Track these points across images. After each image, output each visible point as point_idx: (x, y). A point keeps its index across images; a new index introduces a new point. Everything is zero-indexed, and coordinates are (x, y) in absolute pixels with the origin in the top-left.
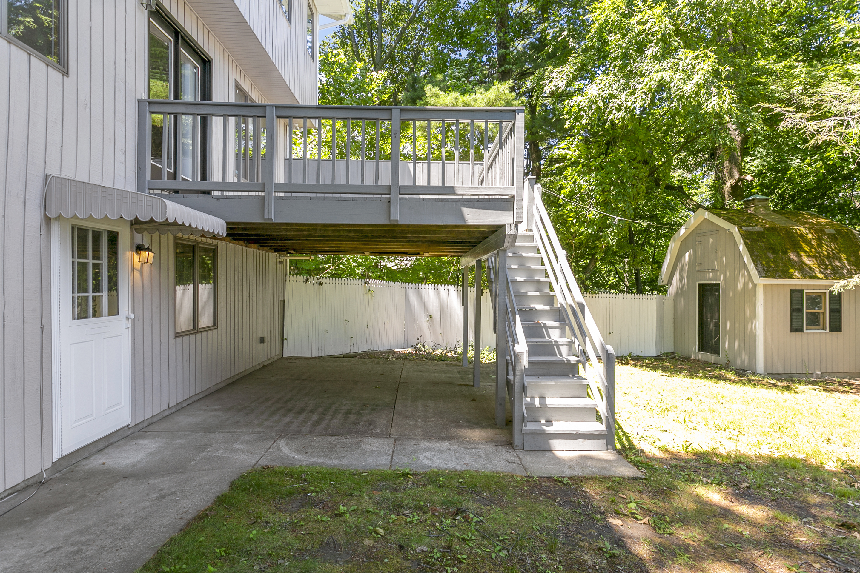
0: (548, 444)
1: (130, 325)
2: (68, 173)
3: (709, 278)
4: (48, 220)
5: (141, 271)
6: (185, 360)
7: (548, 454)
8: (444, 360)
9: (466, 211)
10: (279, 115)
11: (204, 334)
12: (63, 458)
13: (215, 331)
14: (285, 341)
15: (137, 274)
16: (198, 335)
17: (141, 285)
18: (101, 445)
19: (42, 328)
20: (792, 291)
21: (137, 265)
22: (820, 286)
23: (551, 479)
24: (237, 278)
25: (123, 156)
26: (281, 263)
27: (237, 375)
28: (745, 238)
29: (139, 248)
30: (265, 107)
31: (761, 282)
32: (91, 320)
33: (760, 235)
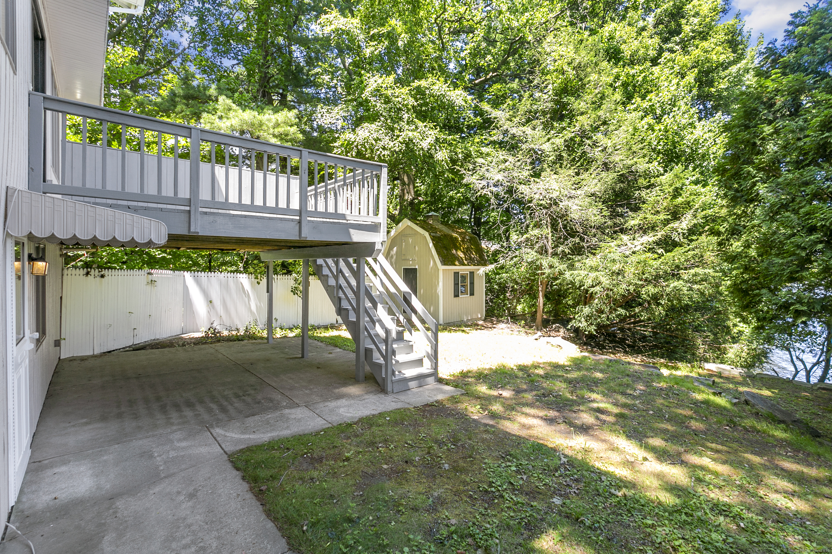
0: (408, 386)
3: (410, 265)
7: (409, 392)
8: (242, 340)
9: (352, 231)
10: (203, 138)
14: (63, 341)
20: (455, 273)
22: (466, 270)
23: (427, 405)
26: (61, 256)
28: (433, 240)
29: (32, 259)
30: (191, 129)
31: (442, 267)
33: (439, 238)
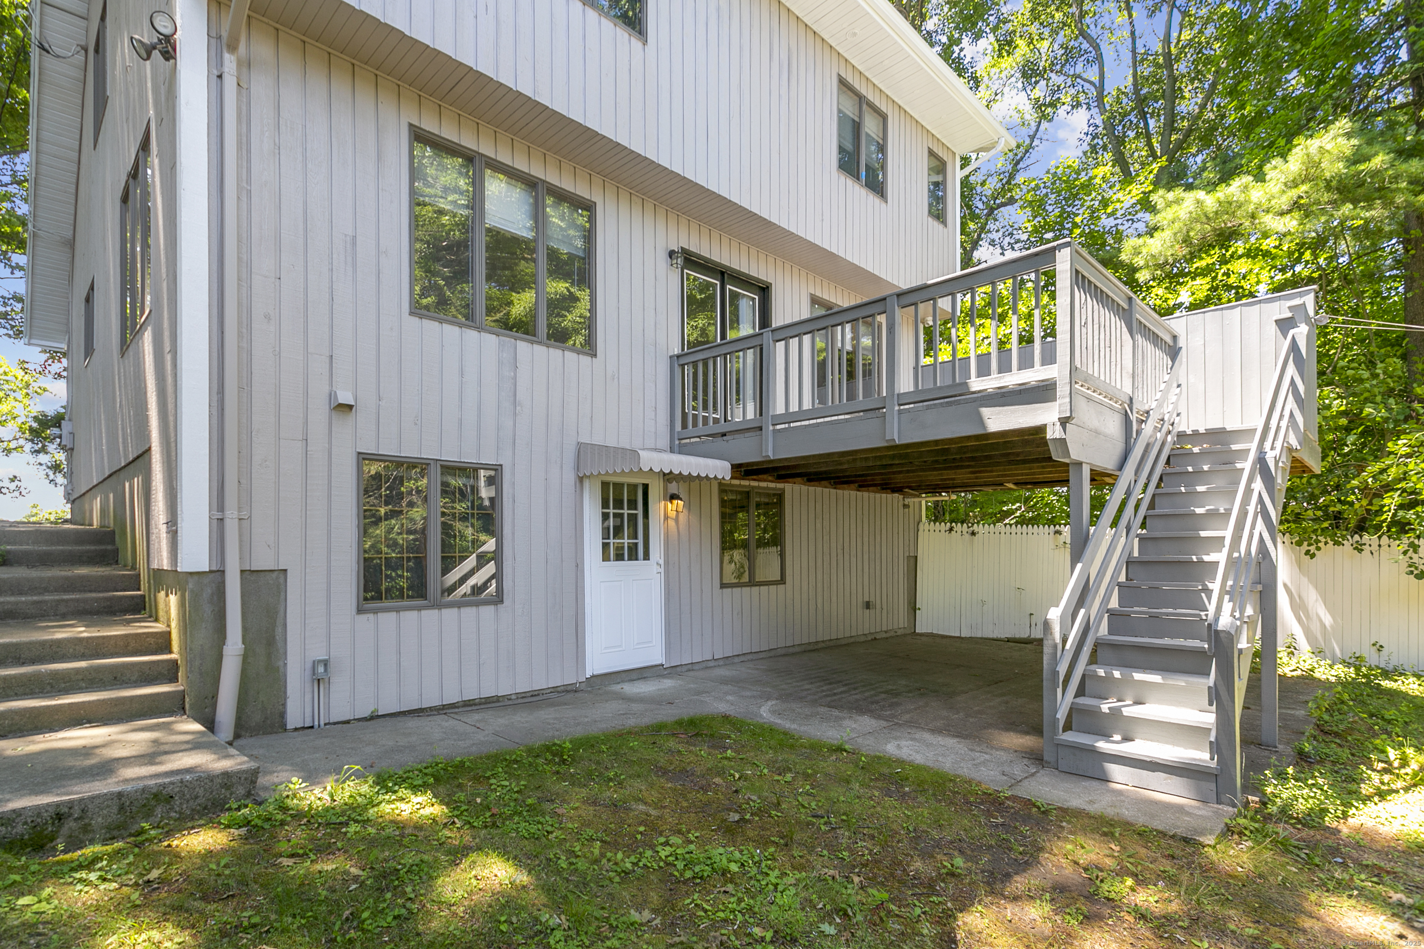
1: (662, 570)
2: (598, 440)
4: (581, 480)
5: (677, 520)
6: (735, 613)
9: (986, 412)
11: (764, 589)
12: (593, 676)
13: (781, 587)
14: (917, 611)
15: (671, 523)
16: (755, 589)
17: (676, 533)
18: (634, 676)
19: (577, 566)
21: (672, 514)
24: (819, 525)
25: (653, 413)
26: (906, 506)
27: (823, 642)
29: (673, 497)
32: (626, 563)
